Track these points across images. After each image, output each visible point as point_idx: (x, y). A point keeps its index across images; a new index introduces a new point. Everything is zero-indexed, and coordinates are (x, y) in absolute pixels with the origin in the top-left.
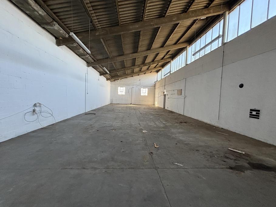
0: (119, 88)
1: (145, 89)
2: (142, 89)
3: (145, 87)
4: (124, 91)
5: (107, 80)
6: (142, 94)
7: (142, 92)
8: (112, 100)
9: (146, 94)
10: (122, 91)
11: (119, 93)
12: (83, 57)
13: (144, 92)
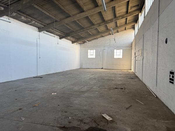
0: (89, 51)
1: (119, 50)
2: (115, 51)
3: (118, 48)
4: (94, 54)
5: (72, 43)
6: (115, 57)
7: (115, 54)
8: (81, 64)
9: (121, 57)
10: (92, 54)
11: (89, 57)
12: (30, 24)
13: (118, 54)
